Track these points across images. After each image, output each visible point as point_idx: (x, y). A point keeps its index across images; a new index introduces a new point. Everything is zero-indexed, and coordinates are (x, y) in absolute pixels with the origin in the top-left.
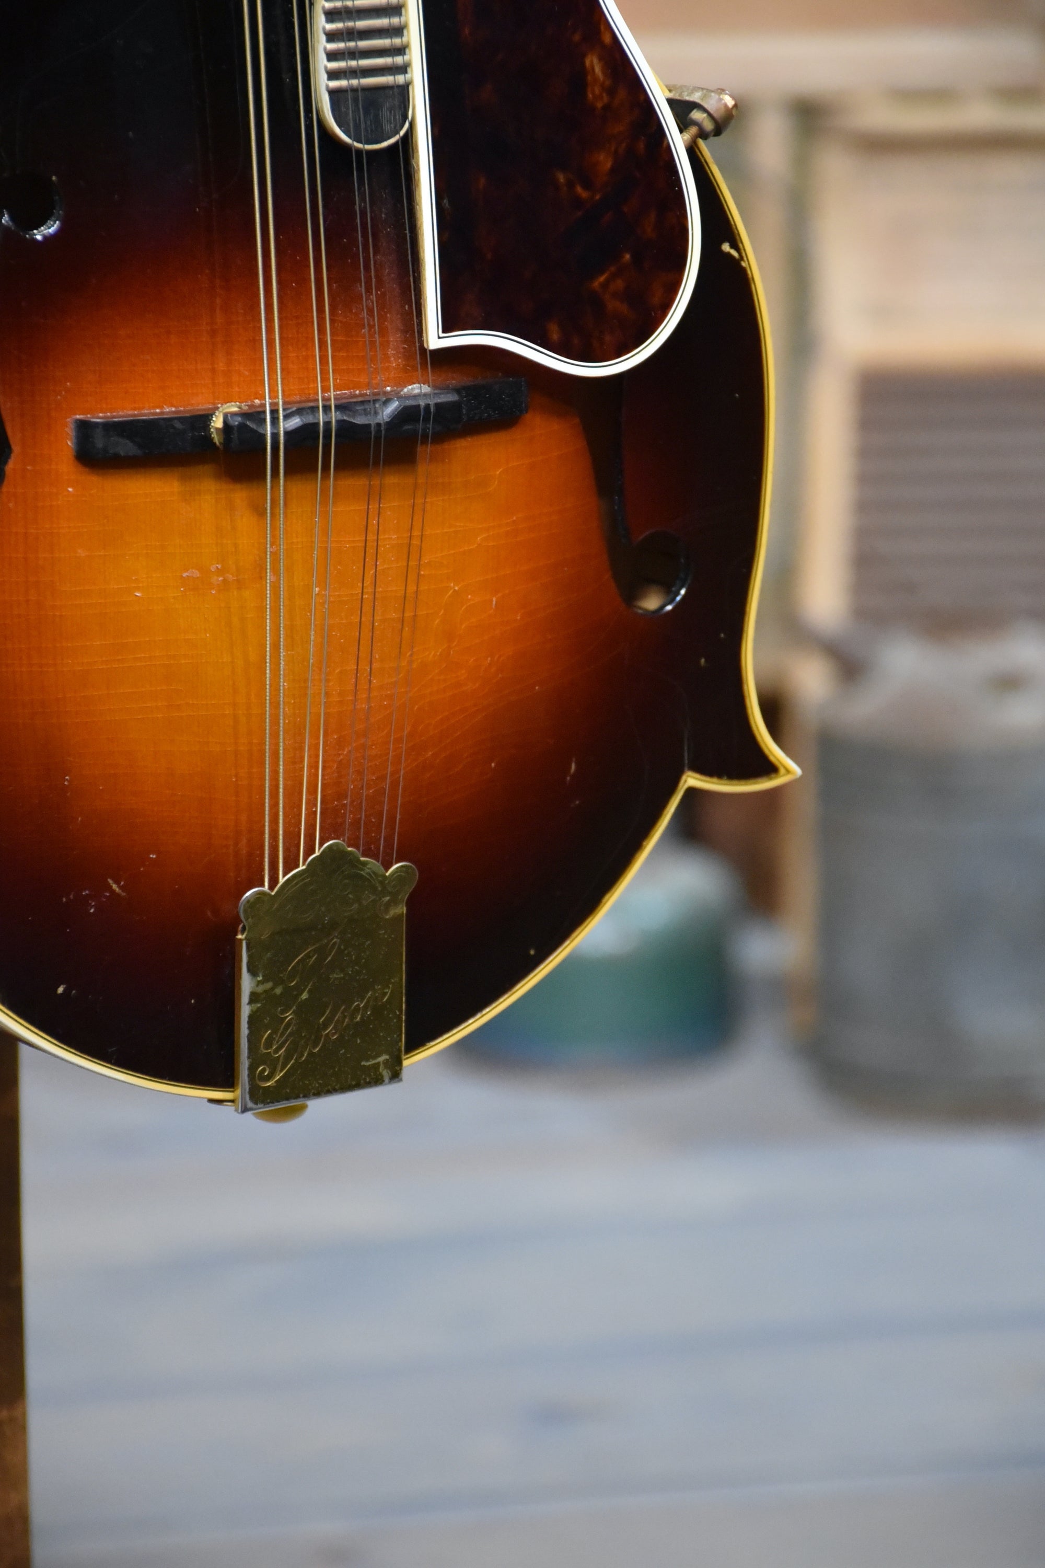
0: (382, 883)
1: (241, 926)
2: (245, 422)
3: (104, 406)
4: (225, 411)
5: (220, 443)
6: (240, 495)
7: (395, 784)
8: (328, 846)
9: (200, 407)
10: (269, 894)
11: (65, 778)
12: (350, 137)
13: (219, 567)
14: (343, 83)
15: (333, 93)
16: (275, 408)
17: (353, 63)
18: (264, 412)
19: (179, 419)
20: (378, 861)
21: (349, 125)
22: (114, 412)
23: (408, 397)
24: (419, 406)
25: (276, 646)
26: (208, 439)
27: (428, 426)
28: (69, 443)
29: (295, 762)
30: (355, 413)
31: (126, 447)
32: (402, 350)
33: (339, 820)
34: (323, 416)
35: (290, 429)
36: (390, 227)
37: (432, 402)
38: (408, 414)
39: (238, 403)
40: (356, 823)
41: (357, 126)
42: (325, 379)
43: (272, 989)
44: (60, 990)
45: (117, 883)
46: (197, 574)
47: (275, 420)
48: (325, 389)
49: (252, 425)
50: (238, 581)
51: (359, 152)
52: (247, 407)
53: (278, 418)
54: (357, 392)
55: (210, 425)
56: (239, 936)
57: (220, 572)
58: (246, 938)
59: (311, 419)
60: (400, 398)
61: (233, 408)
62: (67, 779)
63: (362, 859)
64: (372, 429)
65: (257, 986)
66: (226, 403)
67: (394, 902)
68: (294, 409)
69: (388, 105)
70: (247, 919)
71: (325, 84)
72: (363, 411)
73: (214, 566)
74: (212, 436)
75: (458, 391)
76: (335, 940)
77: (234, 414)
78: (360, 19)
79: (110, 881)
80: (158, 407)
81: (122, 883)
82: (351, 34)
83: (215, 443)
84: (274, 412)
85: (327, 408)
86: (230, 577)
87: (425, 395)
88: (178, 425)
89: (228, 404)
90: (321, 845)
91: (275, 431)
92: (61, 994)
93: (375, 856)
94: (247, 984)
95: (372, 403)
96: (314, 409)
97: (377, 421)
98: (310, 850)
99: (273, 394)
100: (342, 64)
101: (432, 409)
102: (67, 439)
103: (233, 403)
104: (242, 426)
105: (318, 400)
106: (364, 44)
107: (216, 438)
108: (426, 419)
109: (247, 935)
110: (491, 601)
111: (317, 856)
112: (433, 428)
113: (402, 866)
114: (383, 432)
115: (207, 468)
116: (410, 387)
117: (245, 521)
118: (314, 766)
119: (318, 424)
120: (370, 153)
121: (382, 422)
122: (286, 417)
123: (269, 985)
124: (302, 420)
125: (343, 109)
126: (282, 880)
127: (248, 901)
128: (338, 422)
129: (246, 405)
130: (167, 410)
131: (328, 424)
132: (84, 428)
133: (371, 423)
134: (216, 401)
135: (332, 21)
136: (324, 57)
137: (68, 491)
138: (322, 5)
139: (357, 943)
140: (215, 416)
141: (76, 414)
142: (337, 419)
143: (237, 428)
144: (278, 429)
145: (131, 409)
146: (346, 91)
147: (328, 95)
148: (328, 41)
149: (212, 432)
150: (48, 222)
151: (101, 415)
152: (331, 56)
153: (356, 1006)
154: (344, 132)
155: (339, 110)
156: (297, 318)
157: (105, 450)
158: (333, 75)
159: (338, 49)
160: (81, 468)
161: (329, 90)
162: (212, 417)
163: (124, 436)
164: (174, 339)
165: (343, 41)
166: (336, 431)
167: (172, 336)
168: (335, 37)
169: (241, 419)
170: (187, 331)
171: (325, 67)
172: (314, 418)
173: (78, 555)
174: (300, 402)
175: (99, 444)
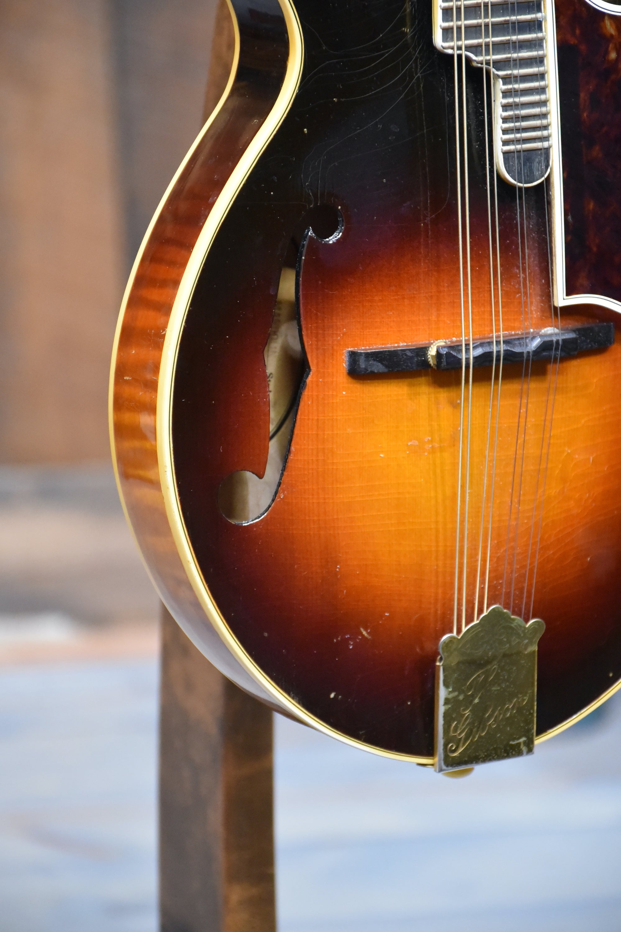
0: (523, 632)
1: (439, 657)
2: (450, 352)
3: (365, 343)
4: (437, 345)
5: (434, 364)
6: (443, 395)
7: (531, 570)
8: (493, 609)
9: (421, 343)
10: (457, 639)
11: (337, 567)
12: (515, 180)
13: (430, 438)
14: (511, 147)
15: (505, 153)
16: (468, 343)
17: (518, 136)
18: (461, 345)
19: (410, 350)
20: (522, 618)
21: (515, 173)
22: (371, 346)
23: (546, 335)
24: (552, 341)
25: (463, 487)
26: (426, 363)
27: (557, 353)
28: (344, 365)
29: (472, 557)
30: (514, 345)
31: (378, 367)
32: (540, 307)
33: (497, 593)
34: (496, 347)
35: (476, 356)
36: (535, 233)
37: (560, 338)
38: (546, 346)
39: (444, 340)
40: (508, 594)
41: (519, 173)
42: (497, 325)
43: (458, 696)
44: (332, 695)
45: (366, 630)
46: (416, 443)
47: (467, 350)
48: (498, 330)
49: (455, 354)
50: (440, 447)
51: (520, 188)
52: (450, 342)
53: (469, 349)
54: (513, 333)
55: (427, 354)
56: (438, 664)
57: (431, 441)
58: (443, 665)
59: (488, 349)
60: (541, 336)
61: (441, 343)
62: (338, 567)
63: (513, 617)
64: (525, 355)
65: (449, 694)
66: (437, 340)
67: (531, 643)
68: (479, 343)
69: (537, 160)
70: (443, 652)
71: (501, 149)
72: (519, 344)
73: (427, 438)
74: (429, 360)
75: (574, 331)
76: (495, 667)
77: (443, 347)
78: (522, 109)
79: (362, 630)
80: (396, 343)
81: (369, 631)
82: (518, 118)
83: (430, 365)
84: (467, 345)
85: (498, 343)
86: (436, 445)
87: (556, 334)
88: (409, 354)
89: (439, 341)
90: (488, 608)
91: (468, 357)
92: (333, 698)
93: (519, 615)
94: (443, 693)
95: (525, 339)
96: (490, 343)
97: (528, 350)
98: (481, 611)
99: (467, 334)
100: (511, 136)
101: (560, 342)
102: (343, 362)
103: (441, 340)
104: (448, 354)
105: (492, 337)
106: (525, 124)
107: (432, 362)
108: (557, 349)
109: (443, 663)
110: (589, 459)
111: (486, 615)
112: (560, 354)
113: (535, 622)
114: (531, 356)
115: (423, 379)
116: (546, 329)
117: (446, 410)
118: (484, 561)
119: (492, 353)
120: (527, 189)
121: (530, 351)
122: (474, 348)
123: (456, 694)
124: (483, 350)
125: (511, 164)
126: (464, 629)
127: (444, 642)
128: (505, 351)
129: (449, 341)
130: (402, 345)
131: (498, 352)
132: (353, 356)
133: (524, 351)
134: (430, 339)
135: (506, 111)
136: (501, 132)
137: (343, 394)
138: (500, 102)
139: (508, 669)
140: (431, 348)
141: (349, 348)
142: (504, 349)
143: (445, 355)
144: (469, 355)
145: (380, 345)
146: (514, 152)
147: (503, 155)
148: (503, 122)
149: (429, 358)
150: (335, 233)
151: (363, 348)
152: (505, 132)
153: (508, 707)
154: (511, 177)
155: (509, 163)
156: (479, 288)
157: (366, 369)
158: (506, 143)
159: (509, 128)
160: (350, 380)
161: (503, 152)
162: (429, 349)
163: (377, 361)
164: (406, 302)
165: (513, 122)
166: (503, 357)
167: (406, 300)
168: (508, 120)
169: (447, 350)
170: (414, 297)
171: (501, 138)
172: (491, 348)
173: (348, 432)
174: (480, 339)
175: (363, 365)
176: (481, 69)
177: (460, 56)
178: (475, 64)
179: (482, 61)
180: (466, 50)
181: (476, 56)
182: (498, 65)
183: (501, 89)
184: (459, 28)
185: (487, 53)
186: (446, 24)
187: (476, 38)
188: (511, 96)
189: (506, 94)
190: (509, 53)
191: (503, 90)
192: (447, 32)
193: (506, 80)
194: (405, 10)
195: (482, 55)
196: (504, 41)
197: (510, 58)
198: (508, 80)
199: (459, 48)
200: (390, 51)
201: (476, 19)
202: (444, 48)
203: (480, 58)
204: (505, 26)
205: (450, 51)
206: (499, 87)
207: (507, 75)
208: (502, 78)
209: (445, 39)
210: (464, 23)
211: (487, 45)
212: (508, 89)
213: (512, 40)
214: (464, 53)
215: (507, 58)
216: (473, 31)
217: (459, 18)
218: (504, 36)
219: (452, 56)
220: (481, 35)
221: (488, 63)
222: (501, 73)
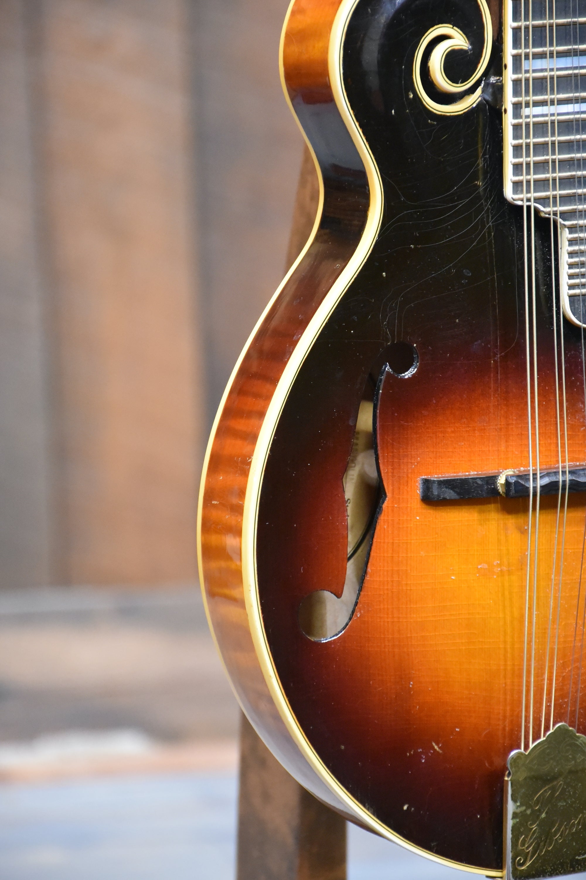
1: (507, 772)
2: (518, 481)
3: (438, 471)
4: (506, 474)
5: (503, 492)
6: (511, 521)
8: (559, 727)
9: (490, 472)
10: (525, 754)
12: (580, 322)
13: (499, 562)
15: (571, 297)
16: (535, 472)
17: (583, 280)
18: (529, 475)
19: (480, 478)
21: (580, 315)
22: (443, 474)
25: (530, 609)
26: (495, 492)
28: (418, 492)
29: (539, 675)
30: (579, 476)
31: (450, 494)
33: (563, 711)
34: (562, 477)
35: (543, 485)
39: (513, 470)
40: (573, 713)
41: (584, 315)
42: (563, 456)
43: (525, 810)
44: (405, 808)
45: (437, 744)
46: (486, 566)
48: (563, 461)
49: (523, 483)
50: (509, 570)
51: (585, 329)
52: (518, 472)
53: (536, 478)
54: (578, 464)
55: (496, 482)
56: (506, 779)
57: (500, 565)
58: (511, 780)
59: (555, 479)
61: (510, 472)
62: (411, 684)
63: (578, 734)
65: (517, 808)
66: (506, 469)
68: (546, 473)
70: (511, 768)
71: (567, 292)
72: (583, 475)
73: (496, 562)
74: (498, 488)
76: (561, 783)
77: (512, 476)
79: (434, 744)
80: (468, 472)
81: (440, 745)
82: (583, 264)
83: (500, 492)
84: (535, 474)
85: (564, 473)
86: (505, 568)
88: (479, 482)
89: (507, 470)
90: (554, 725)
91: (535, 485)
92: (406, 810)
93: (584, 733)
94: (511, 807)
96: (557, 473)
98: (547, 728)
99: (535, 464)
100: (577, 281)
102: (418, 489)
103: (510, 470)
104: (516, 483)
105: (558, 468)
107: (501, 490)
109: (512, 778)
111: (552, 732)
115: (492, 506)
117: (514, 535)
118: (550, 680)
119: (558, 482)
122: (541, 477)
123: (524, 808)
124: (550, 480)
125: (576, 306)
126: (531, 746)
127: (513, 758)
128: (570, 480)
129: (517, 471)
130: (473, 473)
131: (564, 482)
132: (427, 483)
134: (500, 469)
135: (572, 258)
136: (567, 277)
137: (417, 519)
138: (567, 249)
139: (574, 785)
140: (501, 477)
141: (423, 476)
142: (570, 479)
143: (513, 484)
144: (536, 484)
145: (453, 473)
146: (579, 296)
147: (569, 298)
148: (569, 268)
149: (498, 486)
150: (411, 369)
151: (436, 476)
152: (571, 277)
153: (573, 822)
154: (577, 318)
155: (574, 306)
156: (545, 421)
157: (439, 496)
158: (571, 287)
159: (575, 273)
160: (424, 506)
161: (569, 295)
162: (498, 478)
163: (449, 488)
164: (477, 433)
165: (578, 268)
166: (569, 486)
167: (476, 432)
168: (574, 266)
169: (515, 479)
170: (485, 429)
171: (567, 283)
172: (557, 478)
173: (421, 555)
174: (546, 469)
175: (436, 493)
176: (549, 219)
177: (529, 207)
178: (543, 215)
179: (550, 212)
180: (535, 202)
181: (544, 207)
182: (564, 215)
183: (567, 238)
184: (528, 182)
185: (555, 204)
186: (517, 178)
187: (545, 191)
188: (576, 244)
189: (572, 242)
190: (575, 205)
191: (569, 239)
192: (517, 185)
193: (572, 229)
194: (478, 165)
195: (549, 207)
196: (570, 194)
197: (576, 209)
198: (573, 229)
199: (529, 200)
200: (462, 202)
201: (544, 173)
202: (514, 200)
203: (547, 210)
204: (572, 180)
205: (519, 203)
206: (565, 236)
207: (573, 225)
208: (568, 228)
209: (515, 191)
210: (532, 177)
211: (555, 197)
212: (574, 238)
213: (578, 193)
214: (533, 204)
215: (573, 209)
216: (542, 184)
217: (528, 173)
218: (570, 189)
219: (522, 207)
220: (549, 188)
221: (555, 214)
222: (567, 223)
